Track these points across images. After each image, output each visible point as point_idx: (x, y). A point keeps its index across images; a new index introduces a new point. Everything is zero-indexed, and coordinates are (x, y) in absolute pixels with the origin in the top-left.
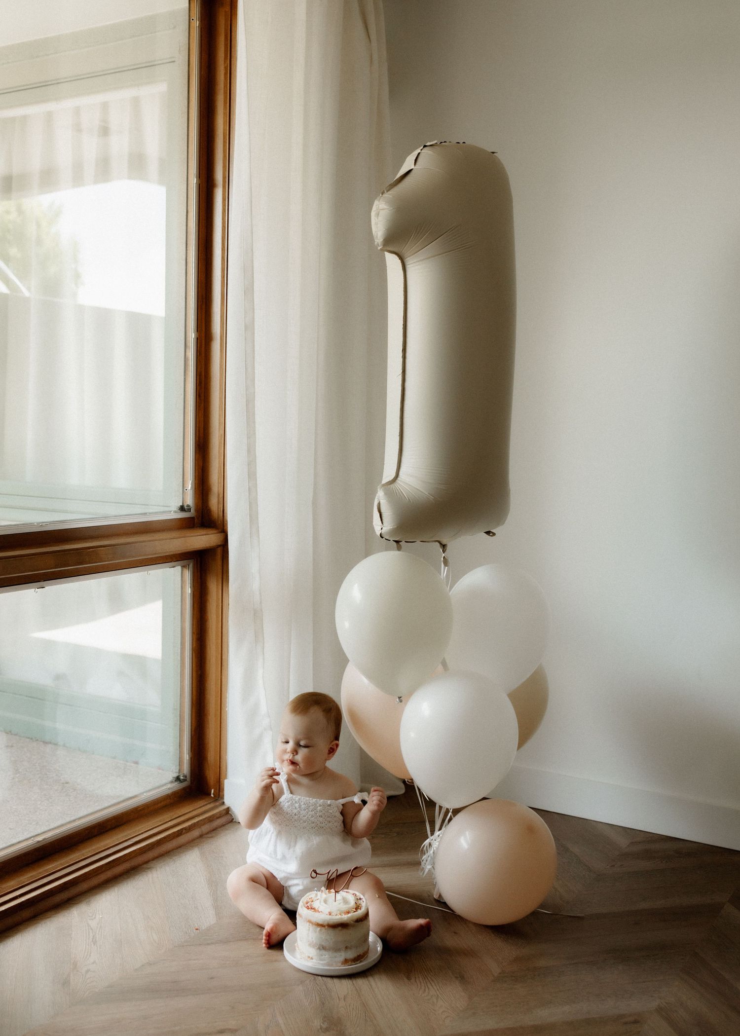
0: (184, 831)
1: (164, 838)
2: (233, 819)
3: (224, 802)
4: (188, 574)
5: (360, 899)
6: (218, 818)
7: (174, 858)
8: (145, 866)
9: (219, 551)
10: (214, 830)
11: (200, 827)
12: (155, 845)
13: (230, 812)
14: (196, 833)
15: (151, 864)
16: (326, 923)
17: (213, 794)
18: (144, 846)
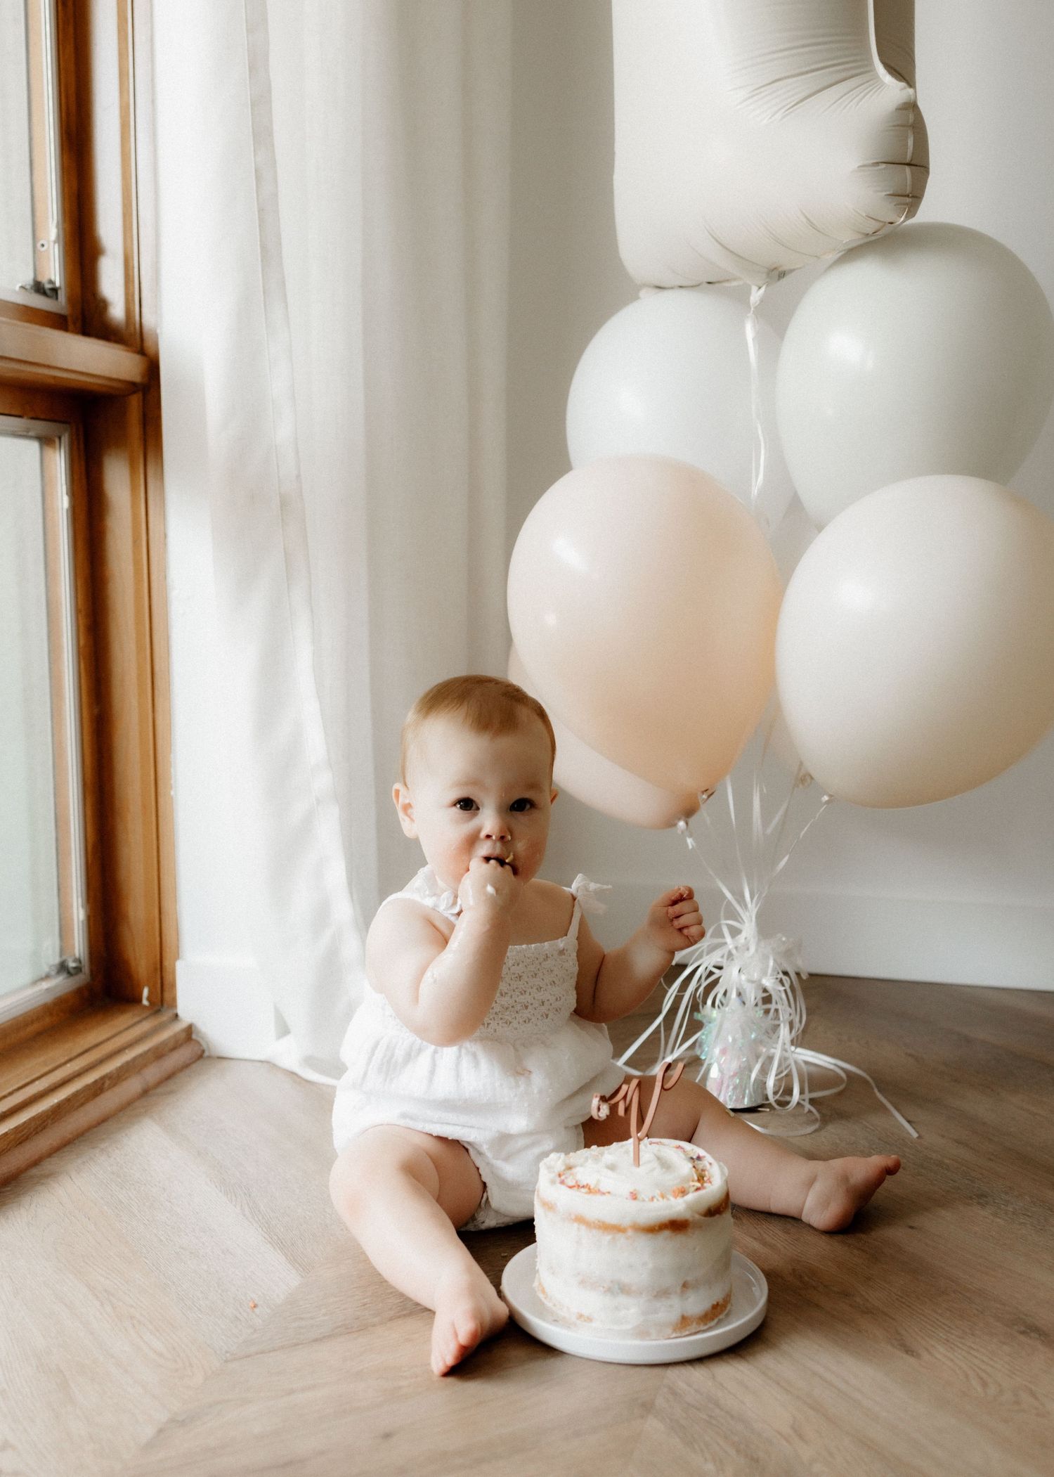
0: (107, 1083)
1: (68, 1100)
2: (203, 1051)
3: (177, 1015)
4: (59, 461)
5: (699, 1158)
6: (174, 1049)
7: (103, 1146)
8: (34, 1171)
9: (135, 402)
10: (170, 1076)
11: (139, 1072)
12: (48, 1117)
13: (194, 1036)
14: (133, 1086)
15: (47, 1166)
16: (626, 1222)
17: (149, 999)
18: (25, 1123)
